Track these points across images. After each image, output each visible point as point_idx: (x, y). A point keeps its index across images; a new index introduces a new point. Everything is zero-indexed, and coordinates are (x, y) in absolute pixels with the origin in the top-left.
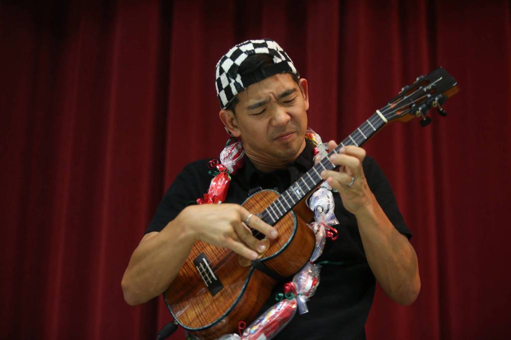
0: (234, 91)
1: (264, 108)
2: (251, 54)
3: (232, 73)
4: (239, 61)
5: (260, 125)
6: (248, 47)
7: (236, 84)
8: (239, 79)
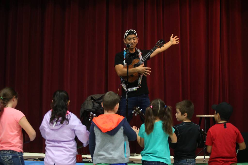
0: (126, 35)
1: (130, 39)
2: (131, 31)
3: (127, 33)
4: (129, 31)
5: (129, 41)
6: (131, 30)
7: (127, 34)
8: (128, 34)
